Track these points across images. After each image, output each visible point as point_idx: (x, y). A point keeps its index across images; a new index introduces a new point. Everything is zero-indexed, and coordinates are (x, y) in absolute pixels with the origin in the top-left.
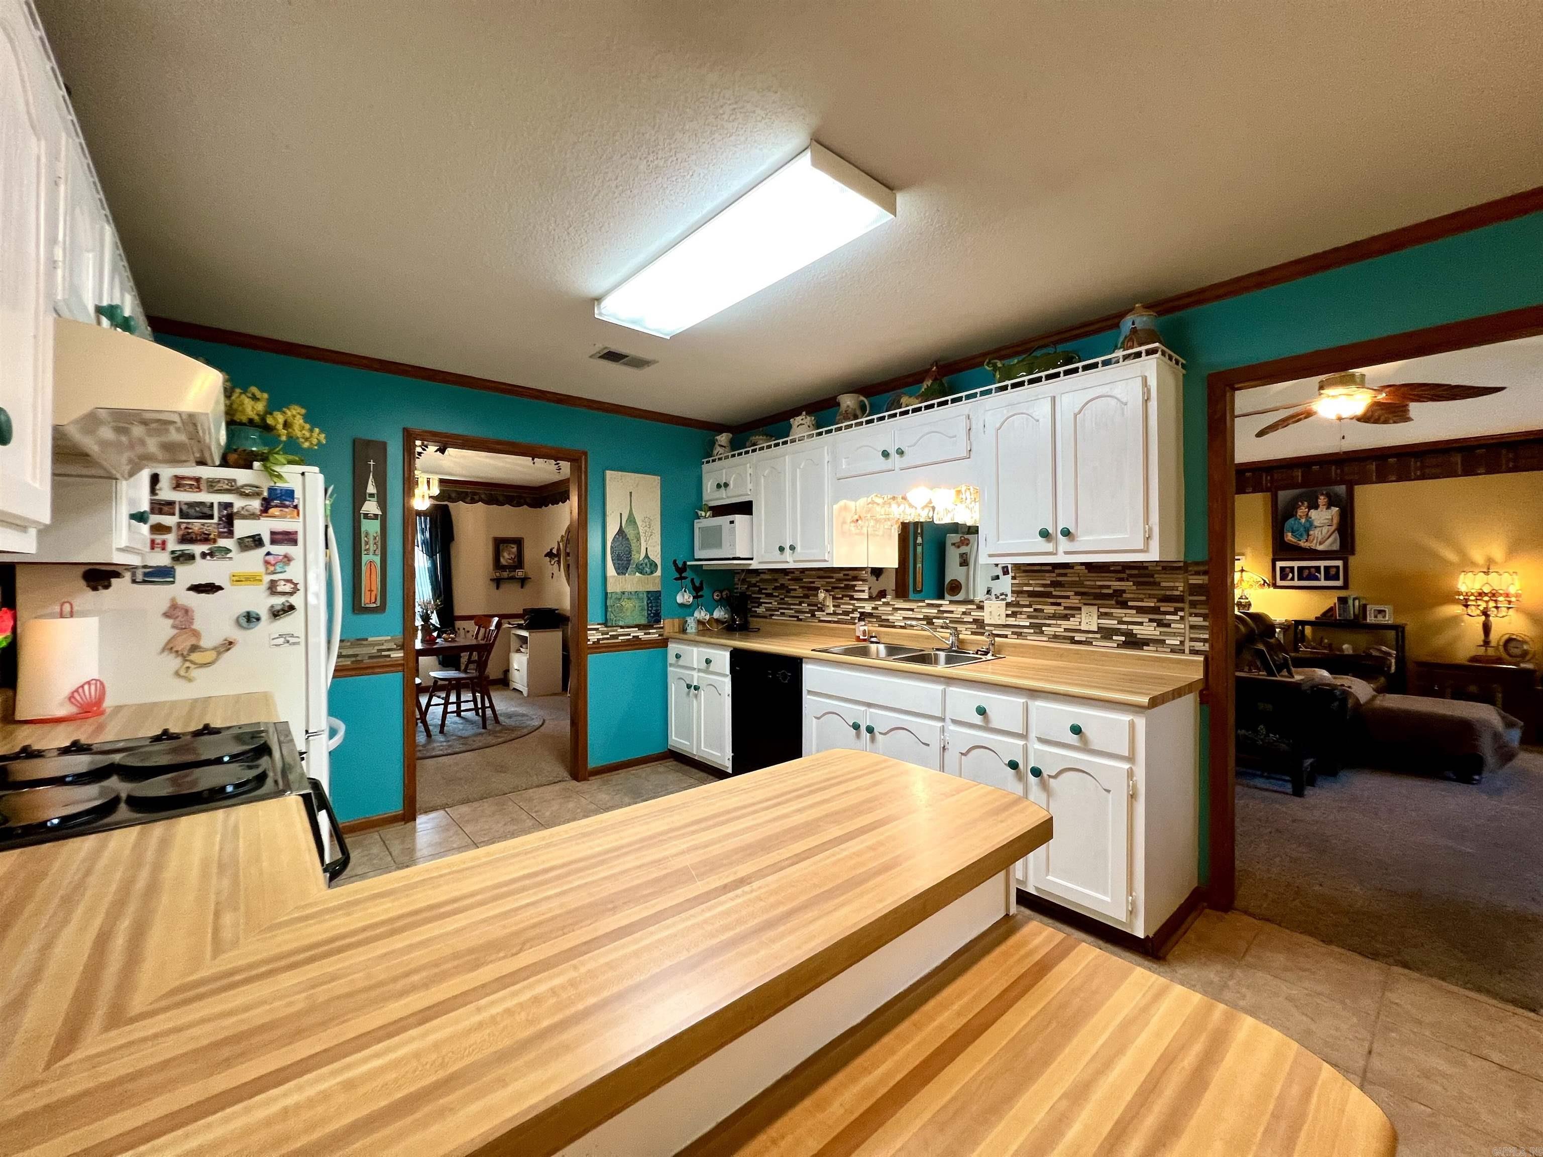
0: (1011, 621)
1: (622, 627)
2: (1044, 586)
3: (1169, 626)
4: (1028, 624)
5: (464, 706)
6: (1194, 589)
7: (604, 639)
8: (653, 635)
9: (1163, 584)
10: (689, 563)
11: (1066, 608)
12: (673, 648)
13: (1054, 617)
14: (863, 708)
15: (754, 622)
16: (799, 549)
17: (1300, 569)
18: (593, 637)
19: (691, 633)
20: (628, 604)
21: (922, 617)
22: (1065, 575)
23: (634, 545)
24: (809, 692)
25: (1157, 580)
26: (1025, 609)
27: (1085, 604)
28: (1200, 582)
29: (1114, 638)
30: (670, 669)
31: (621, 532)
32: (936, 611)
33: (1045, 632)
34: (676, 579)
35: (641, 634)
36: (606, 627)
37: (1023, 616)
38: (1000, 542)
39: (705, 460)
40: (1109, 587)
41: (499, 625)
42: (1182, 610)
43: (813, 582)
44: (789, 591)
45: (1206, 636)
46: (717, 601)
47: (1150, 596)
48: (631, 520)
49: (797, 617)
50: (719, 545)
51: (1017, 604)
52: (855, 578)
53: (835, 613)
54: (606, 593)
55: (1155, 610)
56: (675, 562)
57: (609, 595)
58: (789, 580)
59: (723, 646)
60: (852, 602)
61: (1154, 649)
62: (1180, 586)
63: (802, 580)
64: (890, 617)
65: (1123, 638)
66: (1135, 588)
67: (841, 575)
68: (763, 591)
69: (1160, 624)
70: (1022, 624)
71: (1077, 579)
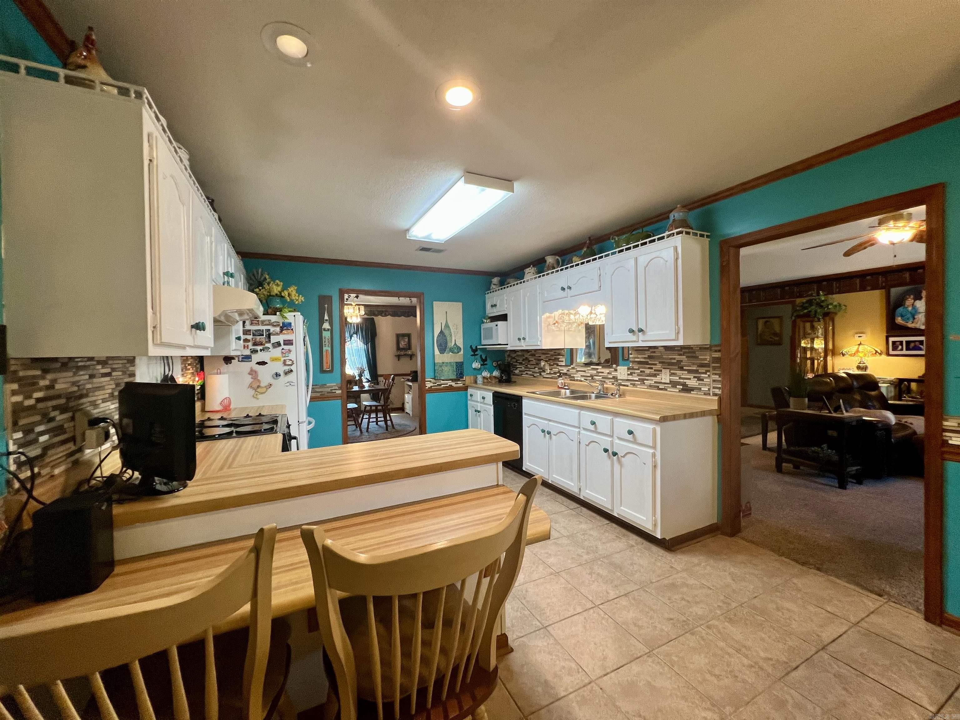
0: (630, 378)
1: (443, 380)
2: (645, 358)
3: (702, 380)
4: (638, 379)
5: (379, 419)
6: (715, 360)
7: (434, 386)
8: (460, 384)
9: (700, 357)
10: (478, 347)
11: (655, 370)
12: (470, 391)
13: (649, 375)
14: (546, 422)
15: (514, 378)
16: (527, 339)
17: (908, 343)
18: (428, 385)
19: (480, 384)
20: (446, 369)
21: (589, 375)
22: (654, 352)
23: (448, 339)
24: (525, 414)
25: (697, 355)
26: (636, 371)
27: (664, 368)
28: (717, 356)
29: (678, 387)
30: (469, 402)
31: (441, 332)
32: (595, 372)
33: (646, 384)
34: (472, 355)
35: (453, 384)
36: (435, 380)
37: (636, 375)
38: (614, 335)
39: (487, 292)
40: (674, 359)
41: (393, 380)
42: (709, 371)
43: (540, 357)
44: (529, 361)
45: (720, 386)
46: (495, 367)
47: (694, 364)
48: (447, 326)
49: (533, 375)
50: (491, 337)
51: (633, 369)
52: (559, 354)
53: (550, 373)
54: (435, 363)
55: (696, 371)
56: (471, 347)
57: (436, 364)
58: (529, 355)
59: (489, 390)
60: (558, 367)
61: (696, 393)
62: (708, 358)
63: (535, 355)
64: (575, 375)
65: (681, 387)
66: (686, 359)
67: (552, 353)
68: (518, 361)
69: (699, 379)
70: (635, 379)
71: (660, 354)
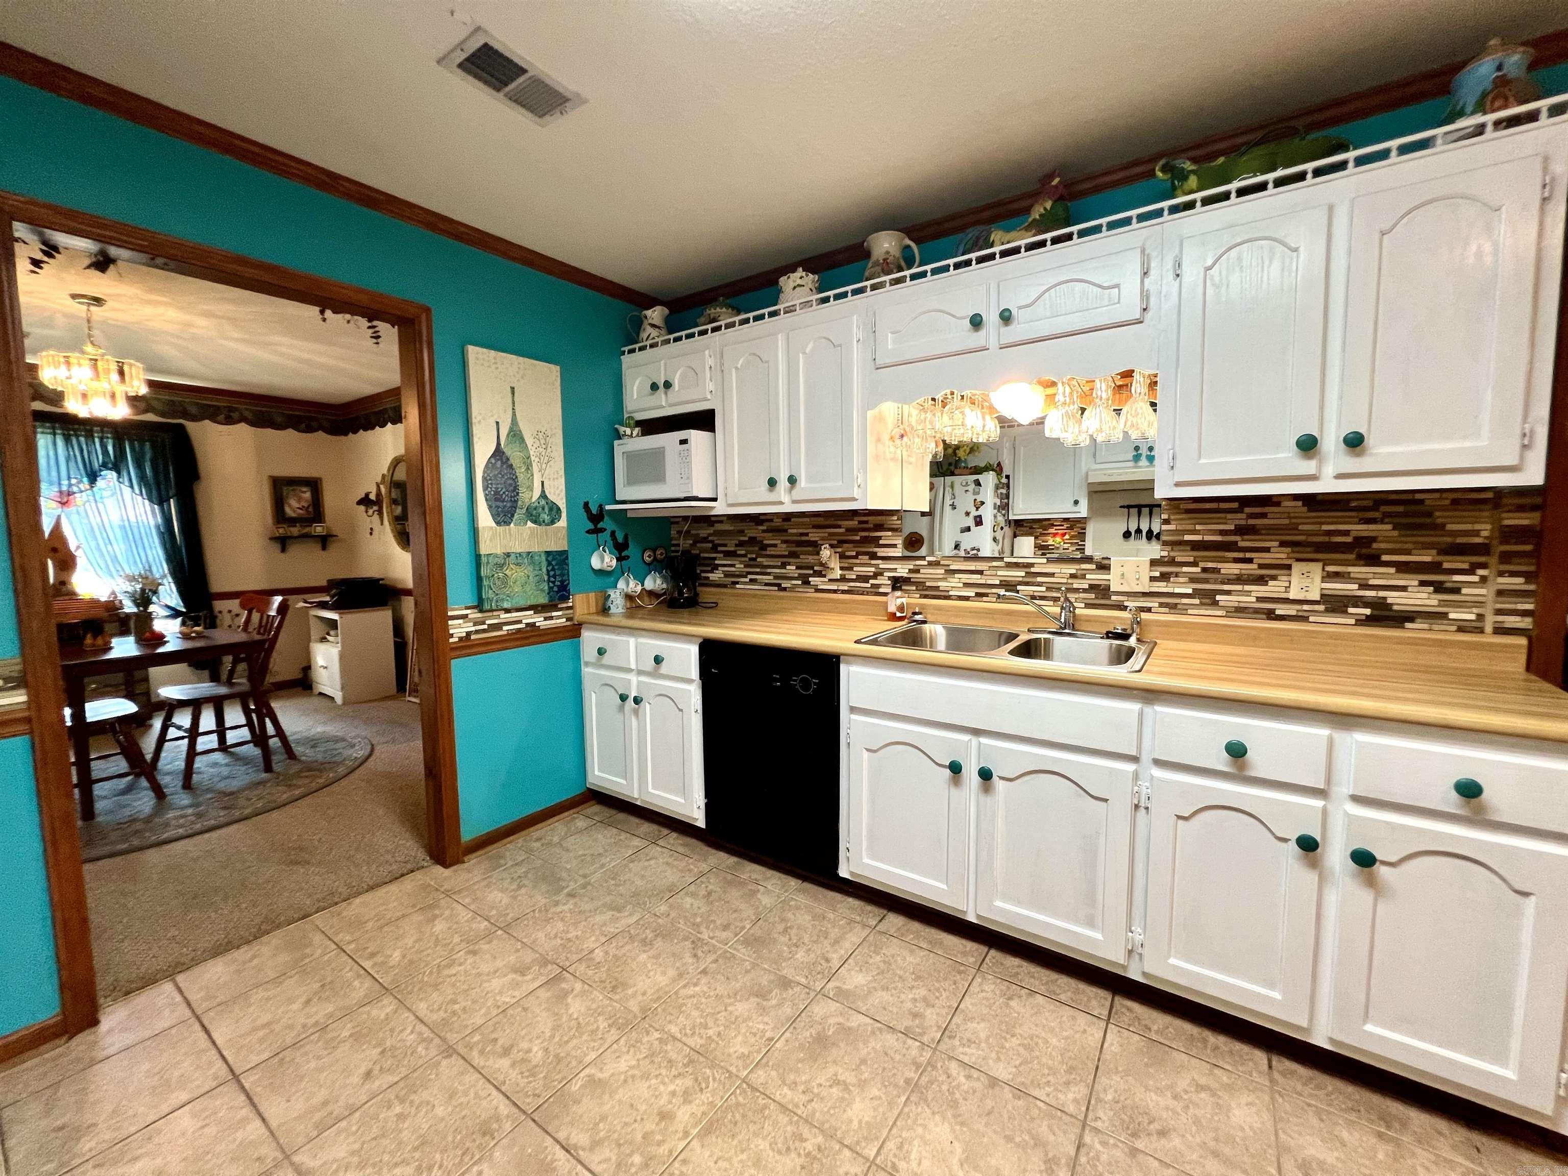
0: (1161, 587)
1: (507, 611)
2: (1222, 532)
3: (1456, 591)
4: (1190, 591)
6: (1509, 534)
7: (477, 632)
8: (558, 620)
9: (1449, 527)
10: (608, 507)
11: (1261, 566)
12: (590, 639)
13: (1239, 579)
15: (707, 594)
16: (802, 482)
18: (458, 630)
19: (614, 615)
20: (516, 574)
21: (998, 582)
22: (1264, 516)
23: (521, 478)
24: (853, 710)
25: (1439, 521)
26: (1185, 569)
27: (1298, 560)
28: (1525, 522)
29: (1351, 610)
30: (586, 671)
31: (498, 453)
32: (1023, 574)
33: (1221, 604)
34: (588, 532)
35: (539, 620)
36: (481, 611)
37: (1181, 580)
38: (1203, 461)
39: (626, 349)
40: (1346, 533)
41: (283, 609)
42: (1484, 566)
43: (807, 534)
44: (764, 547)
45: (1530, 607)
46: (649, 564)
47: (1426, 547)
48: (516, 434)
49: (779, 585)
50: (659, 477)
51: (1172, 562)
52: (880, 527)
53: (843, 579)
54: (478, 557)
55: (1435, 567)
56: (586, 505)
57: (484, 560)
58: (764, 531)
59: (687, 637)
60: (873, 562)
61: (1426, 626)
62: (1485, 530)
63: (786, 531)
64: (940, 584)
65: (1368, 611)
66: (1395, 533)
67: (853, 523)
68: (720, 549)
69: (1439, 588)
70: (1177, 590)
71: (1287, 521)
